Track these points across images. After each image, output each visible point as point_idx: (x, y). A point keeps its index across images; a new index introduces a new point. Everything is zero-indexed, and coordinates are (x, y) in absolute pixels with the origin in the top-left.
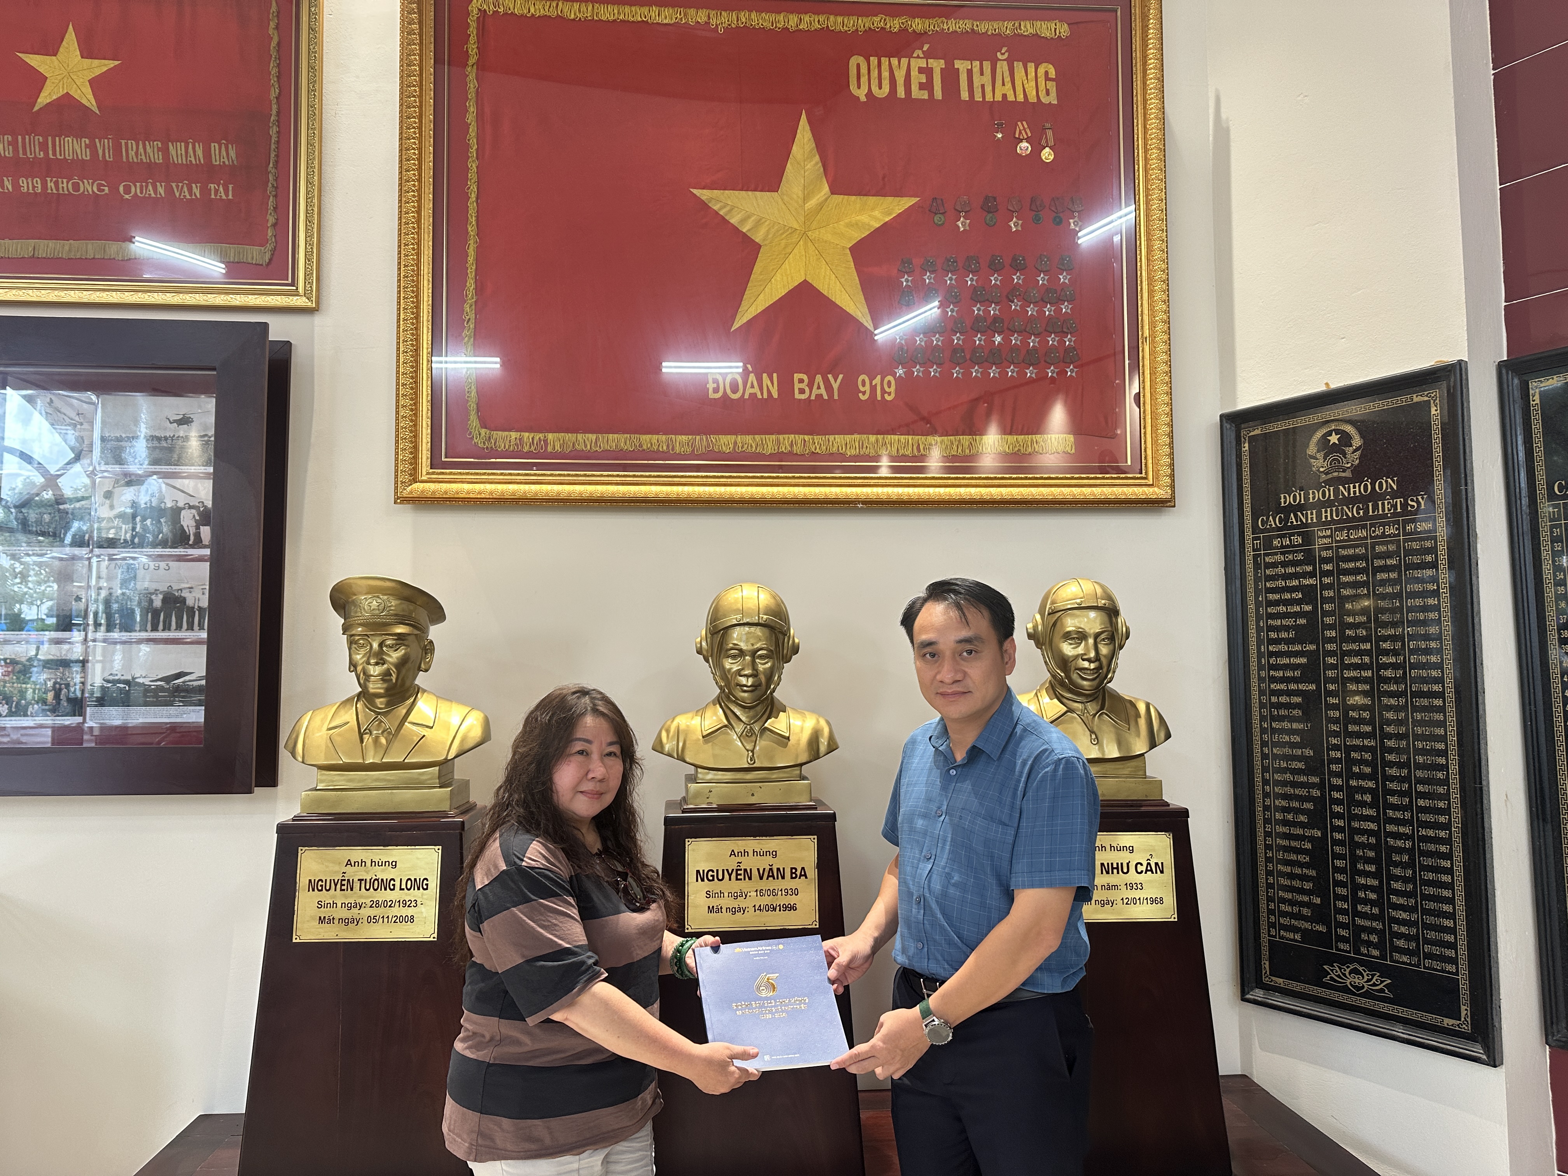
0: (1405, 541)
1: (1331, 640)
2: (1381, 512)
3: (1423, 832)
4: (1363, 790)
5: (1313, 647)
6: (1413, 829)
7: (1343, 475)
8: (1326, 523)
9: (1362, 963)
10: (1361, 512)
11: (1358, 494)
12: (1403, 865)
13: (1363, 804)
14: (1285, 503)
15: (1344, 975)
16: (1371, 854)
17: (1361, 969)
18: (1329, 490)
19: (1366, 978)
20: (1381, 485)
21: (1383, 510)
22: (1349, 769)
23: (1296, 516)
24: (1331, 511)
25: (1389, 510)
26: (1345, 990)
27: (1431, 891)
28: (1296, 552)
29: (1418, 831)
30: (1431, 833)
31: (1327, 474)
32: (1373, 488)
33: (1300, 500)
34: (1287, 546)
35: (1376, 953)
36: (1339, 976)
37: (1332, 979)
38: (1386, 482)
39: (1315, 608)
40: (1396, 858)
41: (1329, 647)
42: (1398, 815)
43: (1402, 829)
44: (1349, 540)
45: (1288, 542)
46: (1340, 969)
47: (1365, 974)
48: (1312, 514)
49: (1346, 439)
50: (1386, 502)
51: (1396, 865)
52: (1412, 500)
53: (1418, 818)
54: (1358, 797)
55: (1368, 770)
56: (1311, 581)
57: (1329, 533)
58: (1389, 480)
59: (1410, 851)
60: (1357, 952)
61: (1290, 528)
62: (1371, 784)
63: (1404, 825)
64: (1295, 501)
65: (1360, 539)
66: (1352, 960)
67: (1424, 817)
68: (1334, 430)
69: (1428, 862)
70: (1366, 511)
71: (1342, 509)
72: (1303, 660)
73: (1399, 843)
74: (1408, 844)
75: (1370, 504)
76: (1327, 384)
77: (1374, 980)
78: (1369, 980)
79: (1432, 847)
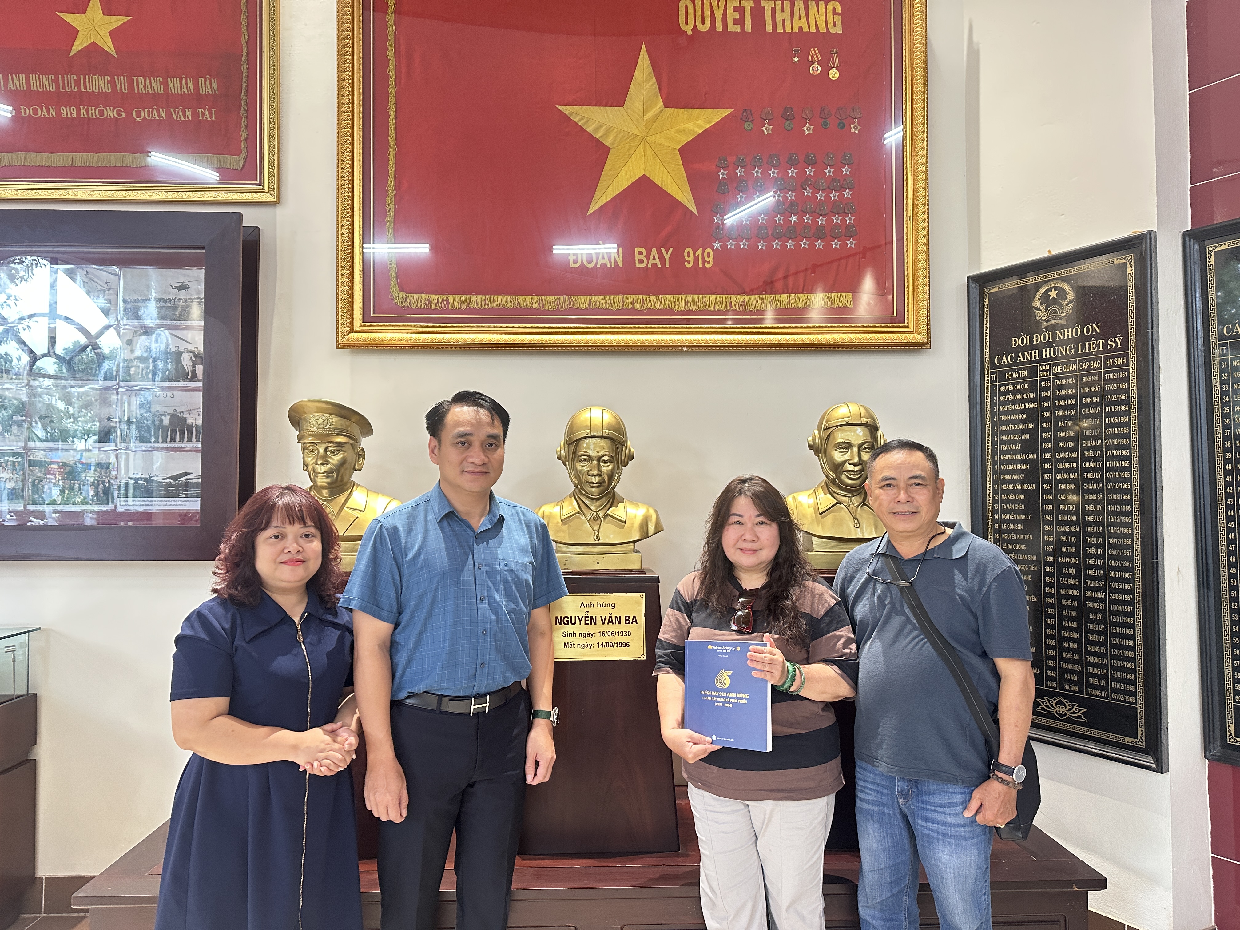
0: (1105, 373)
1: (1047, 451)
2: (1087, 351)
3: (1113, 597)
4: (1069, 565)
5: (1034, 456)
6: (1106, 595)
7: (1060, 322)
8: (1047, 360)
9: (1065, 696)
10: (1073, 351)
11: (1070, 337)
12: (1098, 622)
13: (1069, 576)
14: (1015, 344)
15: (1052, 705)
16: (1074, 614)
17: (1064, 701)
18: (1049, 334)
19: (1068, 708)
20: (1088, 329)
21: (1089, 349)
22: (1059, 549)
23: (1023, 355)
24: (1050, 350)
25: (1094, 349)
26: (1052, 717)
27: (1118, 641)
28: (1023, 382)
29: (1109, 596)
30: (1119, 597)
31: (1047, 321)
32: (1082, 332)
33: (1027, 343)
34: (1016, 379)
35: (1076, 689)
36: (1048, 707)
37: (1043, 709)
38: (1092, 327)
39: (1036, 426)
40: (1092, 616)
41: (1046, 456)
42: (1095, 584)
43: (1097, 595)
44: (1063, 373)
45: (1017, 375)
46: (1049, 701)
47: (1067, 705)
48: (1035, 353)
49: (1062, 294)
50: (1091, 343)
51: (1092, 622)
52: (1111, 341)
53: (1109, 585)
54: (1065, 571)
55: (1073, 550)
56: (1034, 405)
57: (1048, 367)
58: (1094, 325)
59: (1103, 611)
60: (1062, 688)
61: (1018, 364)
62: (1075, 561)
63: (1099, 592)
64: (1023, 343)
65: (1071, 372)
66: (1058, 695)
67: (1114, 585)
68: (1054, 287)
69: (1117, 619)
70: (1077, 350)
71: (1058, 349)
72: (1027, 467)
73: (1095, 605)
74: (1102, 606)
75: (1080, 345)
76: (1049, 251)
77: (1074, 709)
78: (1070, 710)
79: (1119, 608)
